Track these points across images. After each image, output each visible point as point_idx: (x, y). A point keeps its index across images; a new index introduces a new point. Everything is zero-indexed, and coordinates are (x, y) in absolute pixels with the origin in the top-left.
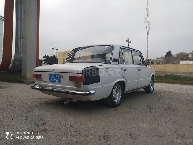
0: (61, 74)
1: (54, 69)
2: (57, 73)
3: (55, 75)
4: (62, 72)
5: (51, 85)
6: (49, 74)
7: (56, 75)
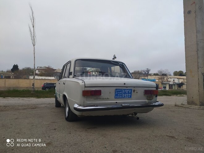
0: (133, 89)
1: (125, 84)
2: (128, 88)
3: (125, 90)
4: (134, 87)
5: (116, 102)
6: (116, 89)
7: (127, 90)
